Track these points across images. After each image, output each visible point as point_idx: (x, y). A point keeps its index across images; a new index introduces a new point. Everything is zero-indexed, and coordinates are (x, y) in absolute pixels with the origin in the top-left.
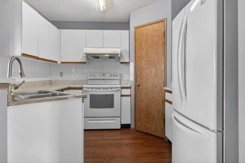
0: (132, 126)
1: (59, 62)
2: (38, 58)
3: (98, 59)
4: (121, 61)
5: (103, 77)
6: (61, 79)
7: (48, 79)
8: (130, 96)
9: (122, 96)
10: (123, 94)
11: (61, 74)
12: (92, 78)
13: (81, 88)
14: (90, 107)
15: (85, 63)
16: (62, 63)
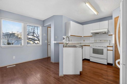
0: (114, 65)
1: (83, 37)
2: (75, 36)
3: (98, 34)
4: (109, 34)
5: (100, 42)
6: (84, 42)
7: (80, 42)
8: (112, 50)
9: (107, 50)
10: (108, 49)
11: (84, 41)
12: (95, 42)
13: (89, 46)
14: (93, 53)
15: (92, 36)
16: (84, 37)
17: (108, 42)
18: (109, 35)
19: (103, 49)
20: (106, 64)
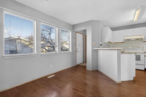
5: (132, 48)
9: (145, 56)
17: (142, 48)
18: (144, 42)
19: (140, 55)
20: (144, 70)
